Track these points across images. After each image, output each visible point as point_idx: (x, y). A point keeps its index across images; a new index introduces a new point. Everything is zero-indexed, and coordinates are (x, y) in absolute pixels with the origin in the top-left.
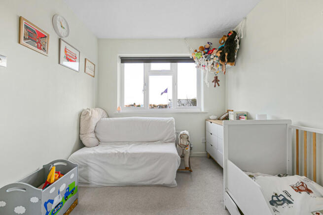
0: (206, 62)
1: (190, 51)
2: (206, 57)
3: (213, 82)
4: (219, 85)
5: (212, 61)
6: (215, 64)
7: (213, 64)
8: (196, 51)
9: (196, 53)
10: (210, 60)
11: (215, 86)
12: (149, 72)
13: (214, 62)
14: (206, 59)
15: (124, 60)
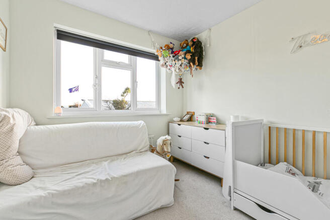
0: (174, 62)
1: (154, 46)
2: (173, 57)
3: (177, 83)
4: (183, 87)
5: (180, 62)
6: (183, 66)
7: (181, 65)
8: (161, 48)
9: (161, 50)
10: (178, 61)
11: (179, 88)
12: (102, 61)
13: (182, 63)
14: (173, 59)
15: (62, 35)
